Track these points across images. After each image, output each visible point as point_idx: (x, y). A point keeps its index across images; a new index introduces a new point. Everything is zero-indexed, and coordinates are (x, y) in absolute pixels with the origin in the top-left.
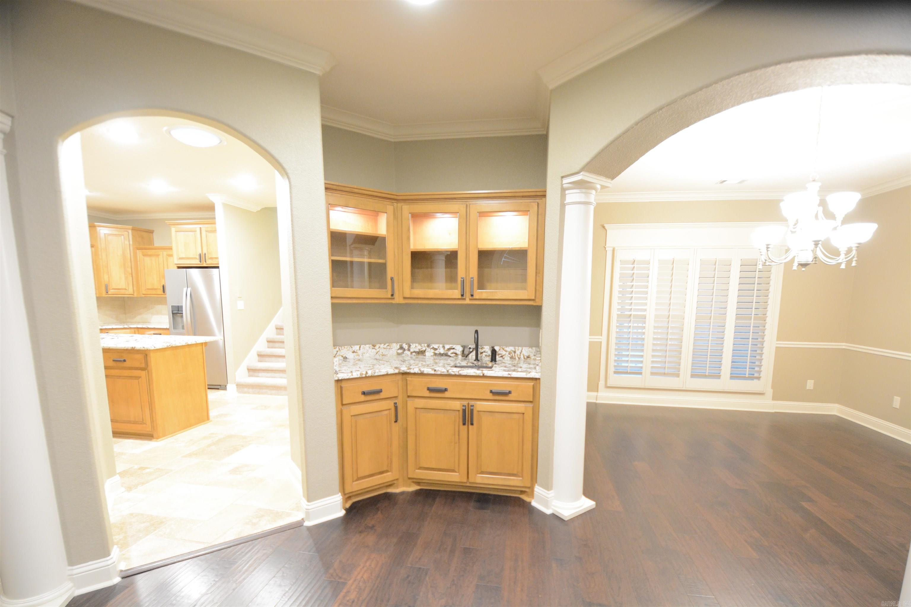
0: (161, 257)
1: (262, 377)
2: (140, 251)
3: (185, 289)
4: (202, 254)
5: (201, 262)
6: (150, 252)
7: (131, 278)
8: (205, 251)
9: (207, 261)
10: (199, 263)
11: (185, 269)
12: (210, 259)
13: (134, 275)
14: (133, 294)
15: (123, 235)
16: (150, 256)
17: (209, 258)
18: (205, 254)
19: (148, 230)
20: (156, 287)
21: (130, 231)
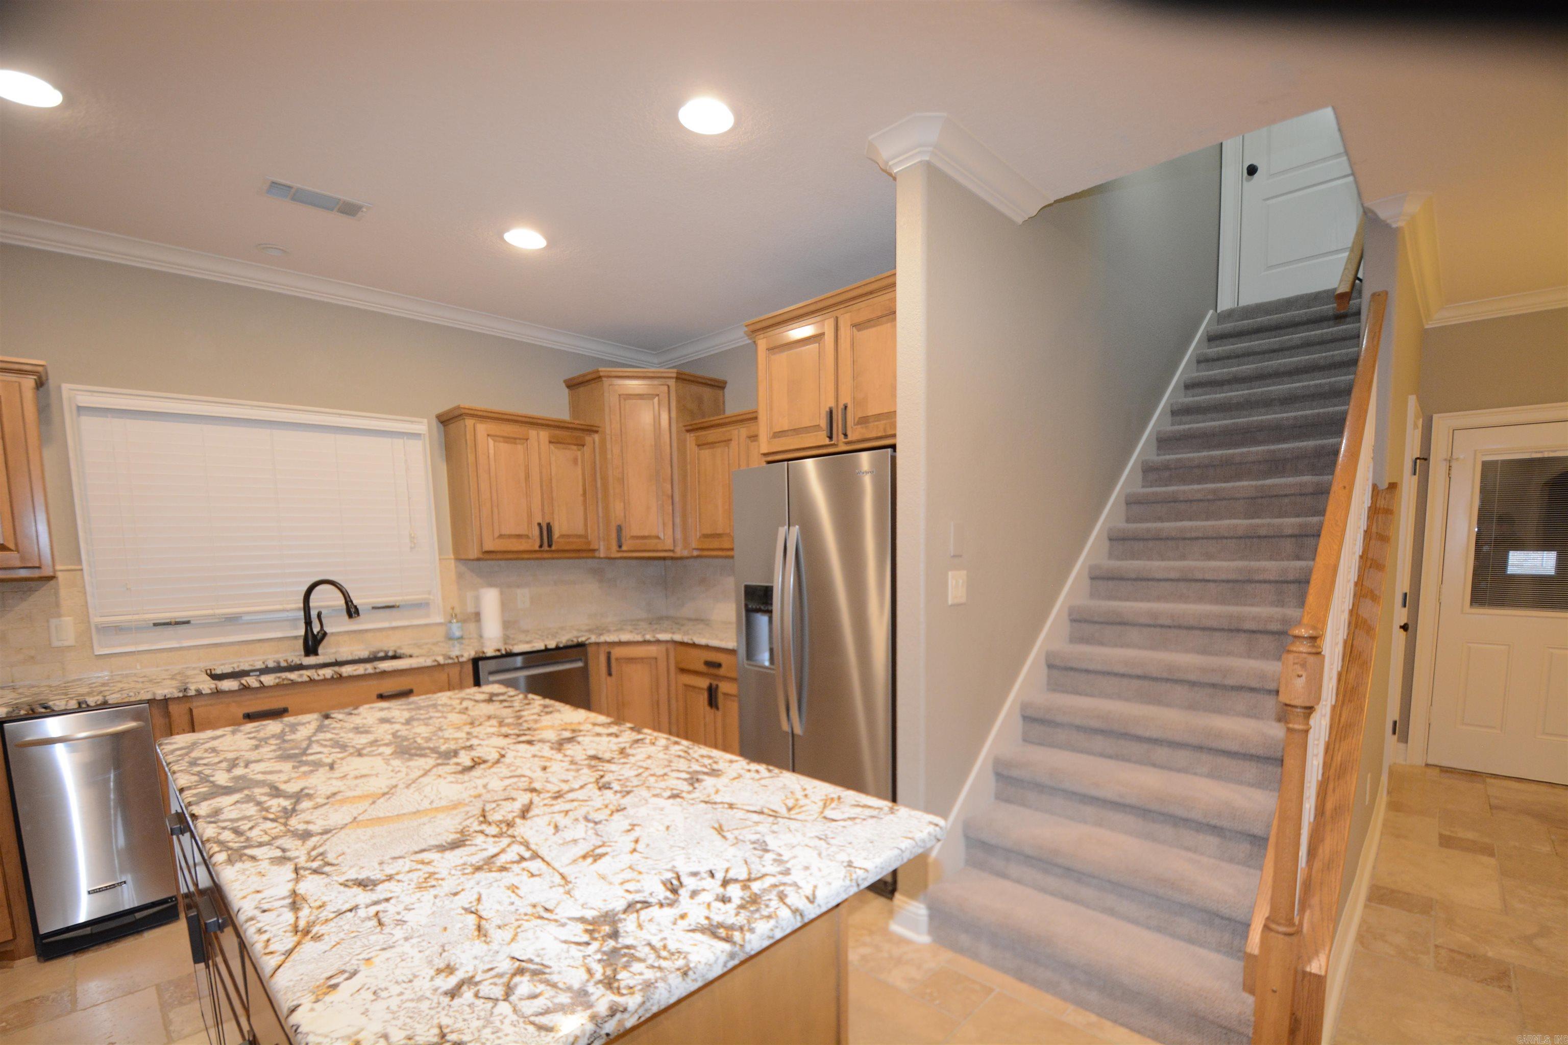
0: (734, 444)
1: (1019, 881)
2: (692, 435)
3: (782, 530)
4: (837, 411)
5: (831, 437)
6: (712, 435)
7: (671, 508)
8: (845, 398)
9: (849, 433)
10: (827, 441)
11: (786, 463)
12: (858, 423)
13: (677, 498)
14: (672, 548)
15: (658, 395)
16: (711, 445)
17: (857, 419)
18: (846, 407)
19: (711, 380)
20: (720, 531)
21: (672, 383)
